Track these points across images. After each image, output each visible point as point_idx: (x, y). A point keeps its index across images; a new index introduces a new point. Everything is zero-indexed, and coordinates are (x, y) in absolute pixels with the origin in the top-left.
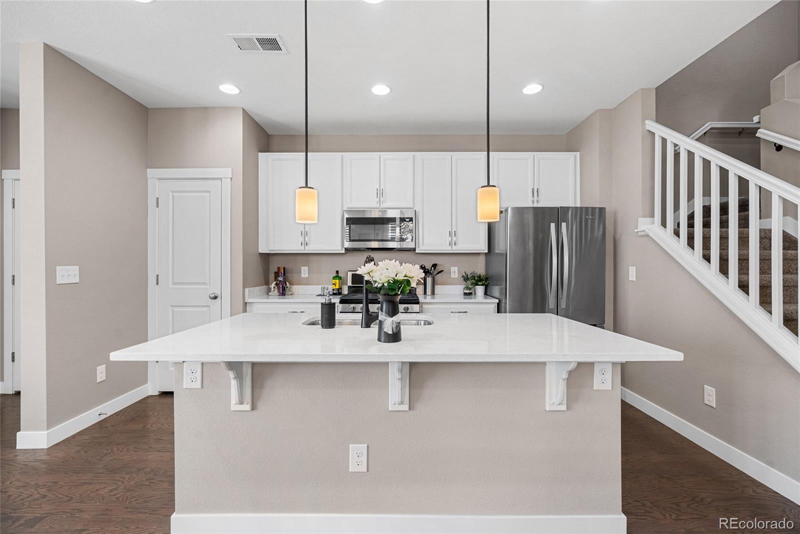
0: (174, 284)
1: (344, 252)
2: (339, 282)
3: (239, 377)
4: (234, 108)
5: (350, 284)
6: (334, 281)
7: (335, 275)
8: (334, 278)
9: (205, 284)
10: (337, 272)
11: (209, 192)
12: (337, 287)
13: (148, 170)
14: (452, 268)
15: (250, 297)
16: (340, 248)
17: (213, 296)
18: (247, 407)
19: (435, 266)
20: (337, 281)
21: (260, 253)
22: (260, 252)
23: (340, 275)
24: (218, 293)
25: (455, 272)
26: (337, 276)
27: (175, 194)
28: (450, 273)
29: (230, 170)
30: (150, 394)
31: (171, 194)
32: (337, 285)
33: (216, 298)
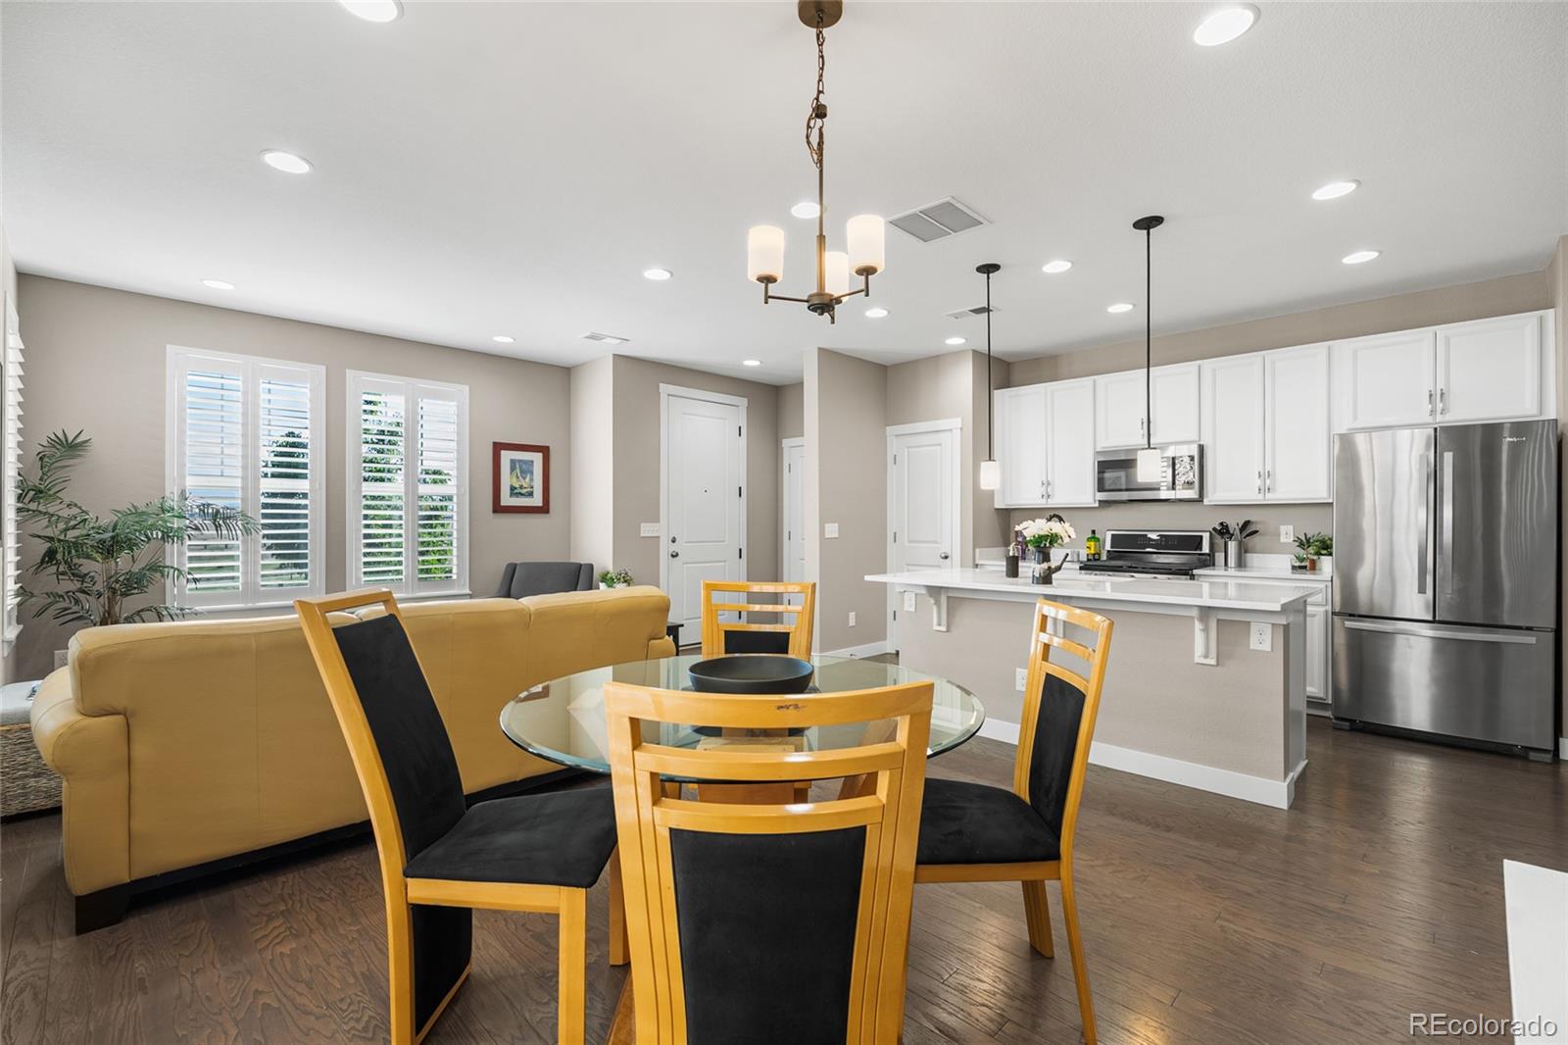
0: (910, 542)
1: (1097, 505)
2: (1095, 545)
3: (938, 603)
4: (964, 351)
5: (1108, 547)
6: (1088, 544)
7: (1090, 536)
8: (1089, 539)
9: (936, 542)
10: (1093, 532)
11: (940, 445)
12: (1093, 552)
13: (888, 428)
14: (1282, 527)
15: (980, 559)
16: (1091, 500)
17: (943, 555)
18: (944, 629)
19: (1247, 524)
20: (1092, 543)
21: (996, 509)
22: (997, 507)
23: (1097, 536)
24: (949, 553)
25: (1287, 534)
26: (1093, 536)
27: (910, 450)
28: (1279, 535)
29: (960, 420)
30: (888, 651)
31: (906, 450)
32: (1092, 549)
33: (946, 557)
